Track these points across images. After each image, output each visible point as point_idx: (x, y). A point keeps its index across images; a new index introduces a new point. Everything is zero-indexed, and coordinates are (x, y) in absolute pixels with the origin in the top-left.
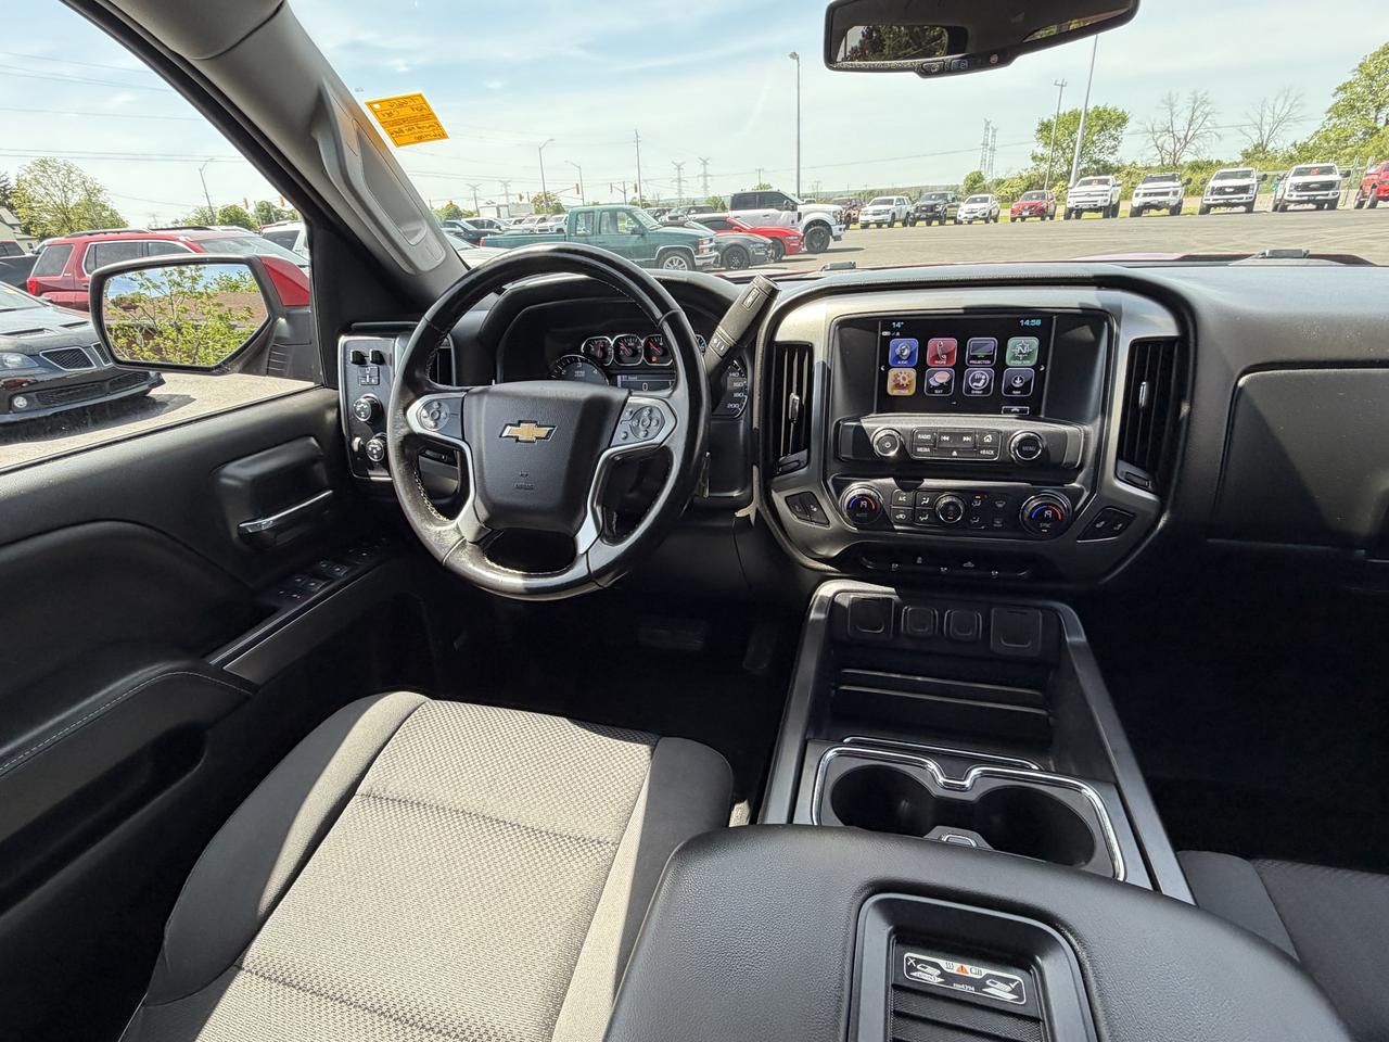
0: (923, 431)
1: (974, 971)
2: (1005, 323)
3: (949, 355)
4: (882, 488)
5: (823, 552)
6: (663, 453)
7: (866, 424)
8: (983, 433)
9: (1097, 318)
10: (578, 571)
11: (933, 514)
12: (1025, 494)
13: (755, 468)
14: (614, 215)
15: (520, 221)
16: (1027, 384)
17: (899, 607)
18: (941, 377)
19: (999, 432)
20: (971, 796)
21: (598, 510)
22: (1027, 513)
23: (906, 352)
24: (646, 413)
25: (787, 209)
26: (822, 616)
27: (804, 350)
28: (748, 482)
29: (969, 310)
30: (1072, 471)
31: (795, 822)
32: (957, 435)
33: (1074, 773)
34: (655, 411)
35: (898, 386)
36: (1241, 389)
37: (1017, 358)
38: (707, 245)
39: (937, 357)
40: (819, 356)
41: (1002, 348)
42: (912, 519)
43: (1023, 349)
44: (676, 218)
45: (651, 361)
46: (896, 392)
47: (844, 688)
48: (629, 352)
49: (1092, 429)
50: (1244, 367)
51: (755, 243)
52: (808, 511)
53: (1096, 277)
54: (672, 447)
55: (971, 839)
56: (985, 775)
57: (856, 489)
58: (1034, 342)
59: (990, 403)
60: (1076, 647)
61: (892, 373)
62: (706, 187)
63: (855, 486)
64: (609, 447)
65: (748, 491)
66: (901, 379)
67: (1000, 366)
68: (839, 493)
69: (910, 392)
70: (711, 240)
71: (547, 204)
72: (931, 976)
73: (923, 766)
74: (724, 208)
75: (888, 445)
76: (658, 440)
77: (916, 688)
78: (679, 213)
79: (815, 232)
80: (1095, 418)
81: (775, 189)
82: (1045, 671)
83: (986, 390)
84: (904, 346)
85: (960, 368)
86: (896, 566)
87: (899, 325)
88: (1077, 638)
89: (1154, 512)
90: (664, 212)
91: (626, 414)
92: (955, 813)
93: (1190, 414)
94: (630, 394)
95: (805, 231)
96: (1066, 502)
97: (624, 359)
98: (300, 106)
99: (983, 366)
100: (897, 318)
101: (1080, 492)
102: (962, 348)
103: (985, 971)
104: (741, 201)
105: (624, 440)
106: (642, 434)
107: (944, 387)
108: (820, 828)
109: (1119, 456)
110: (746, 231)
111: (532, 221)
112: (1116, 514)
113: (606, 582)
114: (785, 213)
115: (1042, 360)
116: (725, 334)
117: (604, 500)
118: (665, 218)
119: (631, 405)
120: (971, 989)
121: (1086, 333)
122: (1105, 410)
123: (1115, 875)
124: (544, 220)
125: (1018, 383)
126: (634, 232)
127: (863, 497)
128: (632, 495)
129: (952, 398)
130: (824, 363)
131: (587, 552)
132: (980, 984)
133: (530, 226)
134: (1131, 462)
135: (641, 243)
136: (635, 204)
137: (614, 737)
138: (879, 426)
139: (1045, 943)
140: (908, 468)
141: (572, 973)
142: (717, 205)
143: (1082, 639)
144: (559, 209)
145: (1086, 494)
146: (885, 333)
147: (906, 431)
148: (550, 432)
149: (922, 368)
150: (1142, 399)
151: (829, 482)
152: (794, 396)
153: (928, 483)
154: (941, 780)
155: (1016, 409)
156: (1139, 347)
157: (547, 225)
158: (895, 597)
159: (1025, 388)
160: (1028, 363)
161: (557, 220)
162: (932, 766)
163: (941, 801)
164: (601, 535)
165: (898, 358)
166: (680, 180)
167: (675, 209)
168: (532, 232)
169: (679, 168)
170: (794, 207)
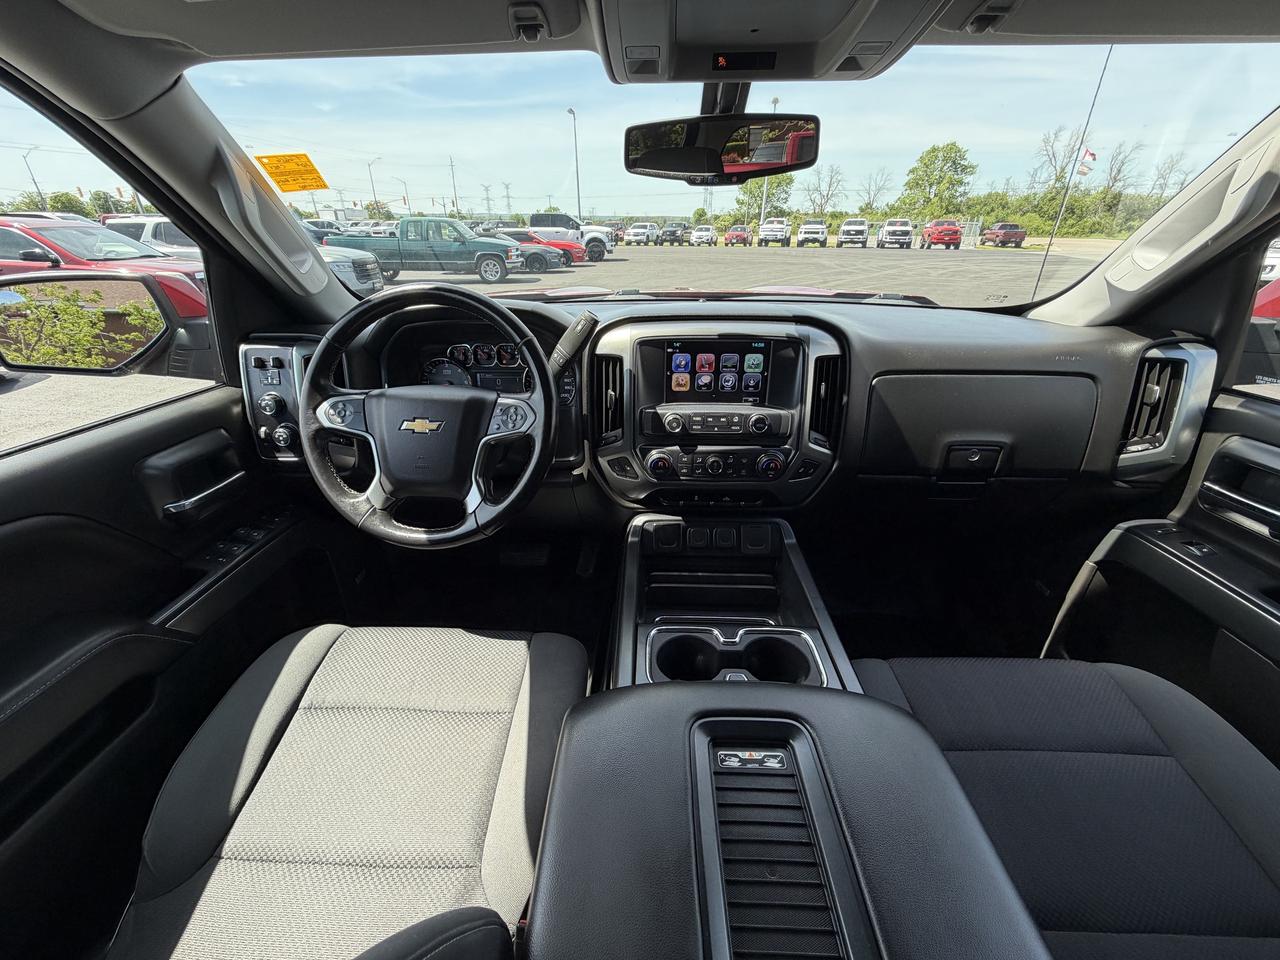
0: (696, 415)
1: (757, 755)
2: (742, 345)
3: (710, 365)
4: (672, 453)
5: (633, 496)
6: (527, 440)
7: (660, 410)
8: (733, 415)
9: (797, 344)
10: (469, 525)
11: (705, 469)
12: (758, 454)
13: (586, 442)
14: (438, 227)
15: (356, 224)
16: (757, 384)
17: (685, 529)
18: (705, 379)
19: (742, 415)
20: (740, 648)
21: (480, 481)
22: (760, 465)
23: (683, 363)
24: (512, 410)
25: (572, 228)
26: (636, 539)
27: (617, 360)
28: (580, 450)
29: (722, 336)
30: (785, 438)
31: (637, 683)
32: (717, 417)
33: (794, 624)
34: (519, 409)
35: (679, 385)
36: (874, 386)
37: (751, 368)
38: (514, 253)
39: (702, 366)
40: (627, 365)
41: (742, 361)
42: (691, 472)
43: (753, 360)
44: (488, 230)
45: (502, 364)
46: (677, 389)
47: (653, 585)
48: (485, 357)
49: (795, 412)
50: (874, 373)
51: (550, 253)
52: (624, 470)
53: (794, 317)
54: (534, 434)
55: (743, 676)
56: (746, 633)
57: (654, 454)
58: (760, 357)
59: (735, 396)
60: (791, 545)
61: (674, 376)
62: (509, 205)
63: (654, 452)
64: (486, 435)
65: (581, 455)
66: (680, 380)
67: (741, 372)
68: (644, 456)
69: (686, 389)
70: (517, 250)
71: (378, 211)
72: (734, 763)
73: (711, 632)
74: (525, 225)
75: (675, 425)
76: (523, 429)
77: (698, 580)
78: (490, 226)
79: (595, 246)
80: (797, 405)
81: (563, 213)
82: (773, 562)
83: (733, 387)
84: (681, 359)
85: (717, 373)
86: (682, 503)
87: (678, 345)
88: (791, 540)
89: (830, 461)
90: (478, 224)
91: (497, 411)
92: (732, 660)
93: (848, 402)
94: (499, 396)
95: (587, 246)
96: (782, 457)
97: (482, 361)
98: (201, 161)
99: (730, 372)
100: (677, 341)
101: (790, 450)
102: (718, 360)
103: (763, 754)
104: (537, 220)
105: (496, 430)
106: (511, 425)
107: (707, 385)
108: (656, 684)
109: (811, 428)
110: (543, 243)
111: (367, 224)
112: (810, 463)
113: (490, 532)
114: (571, 231)
115: (766, 368)
116: (561, 351)
117: (484, 473)
118: (480, 229)
119: (501, 404)
120: (757, 766)
121: (790, 352)
122: (803, 401)
123: (822, 683)
124: (377, 224)
125: (752, 383)
126: (455, 240)
127: (660, 459)
128: (499, 466)
129: (713, 393)
130: (630, 371)
131: (474, 511)
132: (761, 762)
133: (364, 228)
134: (817, 431)
135: (462, 248)
136: (452, 216)
137: (500, 638)
138: (669, 412)
139: (793, 732)
140: (687, 438)
141: (492, 805)
142: (518, 221)
143: (794, 541)
144: (389, 216)
145: (793, 452)
146: (669, 350)
147: (686, 415)
148: (440, 425)
149: (693, 373)
150: (823, 391)
151: (638, 451)
152: (611, 392)
153: (700, 448)
154: (722, 640)
155: (751, 399)
156: (820, 361)
157: (380, 228)
158: (682, 523)
159: (756, 387)
160: (757, 370)
161: (389, 225)
162: (716, 632)
163: (723, 653)
164: (485, 499)
165: (678, 366)
166: (488, 199)
167: (487, 222)
168: (368, 235)
169: (487, 189)
170: (577, 227)
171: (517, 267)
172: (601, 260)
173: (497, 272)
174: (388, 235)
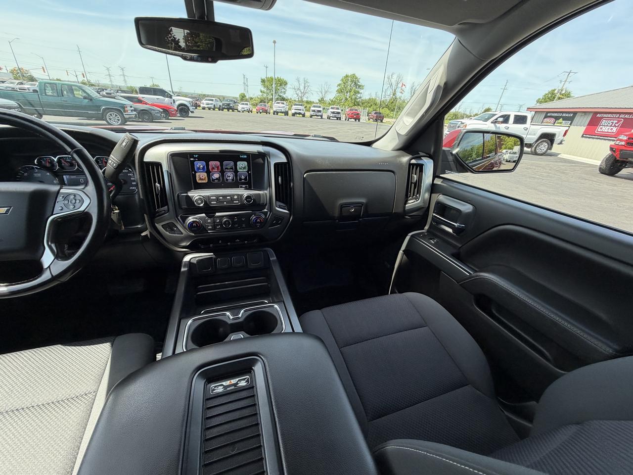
0: (212, 196)
4: (201, 218)
7: (190, 194)
8: (234, 195)
10: (45, 276)
11: (222, 225)
12: (250, 215)
14: (71, 89)
16: (246, 178)
19: (239, 195)
22: (252, 221)
23: (201, 167)
25: (167, 97)
30: (264, 206)
32: (225, 196)
35: (201, 179)
36: (305, 178)
37: (241, 169)
38: (129, 108)
42: (214, 228)
43: (242, 166)
44: (110, 94)
46: (200, 182)
49: (267, 192)
50: (304, 171)
51: (154, 110)
52: (173, 230)
57: (190, 219)
58: (246, 163)
61: (197, 174)
62: (125, 81)
66: (201, 176)
68: (184, 221)
69: (205, 181)
70: (131, 107)
71: (20, 74)
74: (137, 93)
75: (200, 202)
78: (112, 91)
79: (182, 109)
81: (161, 88)
83: (233, 180)
84: (200, 164)
89: (289, 216)
90: (103, 90)
93: (293, 186)
95: (177, 108)
101: (267, 212)
104: (144, 90)
109: (277, 200)
110: (149, 104)
111: (12, 83)
112: (278, 218)
114: (167, 99)
115: (249, 169)
118: (104, 93)
124: (22, 84)
125: (243, 177)
126: (85, 98)
127: (194, 222)
131: (49, 266)
134: (280, 201)
135: (90, 103)
136: (84, 84)
138: (196, 195)
140: (209, 209)
142: (132, 90)
144: (32, 79)
145: (269, 213)
147: (206, 196)
148: (7, 210)
150: (280, 181)
151: (180, 218)
153: (217, 214)
155: (244, 186)
157: (26, 86)
160: (245, 170)
161: (32, 85)
164: (57, 257)
165: (199, 169)
166: (110, 75)
167: (109, 89)
168: (13, 89)
169: (108, 69)
170: (171, 97)
171: (132, 118)
172: (188, 117)
173: (119, 120)
174: (31, 91)
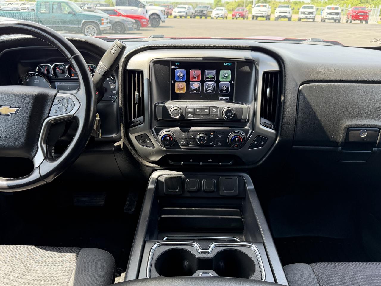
8: (212, 108)
14: (60, 5)
15: (11, 4)
16: (228, 89)
23: (181, 75)
25: (141, 7)
30: (245, 122)
35: (179, 89)
37: (224, 79)
38: (105, 21)
39: (193, 77)
44: (90, 8)
46: (178, 92)
51: (127, 21)
61: (176, 83)
66: (180, 86)
69: (184, 92)
70: (107, 19)
74: (113, 5)
78: (92, 6)
79: (154, 18)
83: (213, 91)
84: (180, 73)
89: (274, 137)
90: (85, 5)
95: (150, 17)
107: (197, 89)
110: (123, 16)
111: (17, 4)
114: (140, 9)
118: (85, 7)
124: (24, 4)
125: (224, 88)
126: (70, 13)
133: (17, 6)
135: (74, 18)
142: (109, 3)
145: (250, 131)
148: (18, 110)
157: (26, 7)
159: (227, 91)
161: (31, 4)
165: (178, 77)
167: (90, 4)
168: (18, 10)
170: (144, 7)
171: (107, 30)
172: (157, 27)
173: (95, 33)
174: (30, 10)
